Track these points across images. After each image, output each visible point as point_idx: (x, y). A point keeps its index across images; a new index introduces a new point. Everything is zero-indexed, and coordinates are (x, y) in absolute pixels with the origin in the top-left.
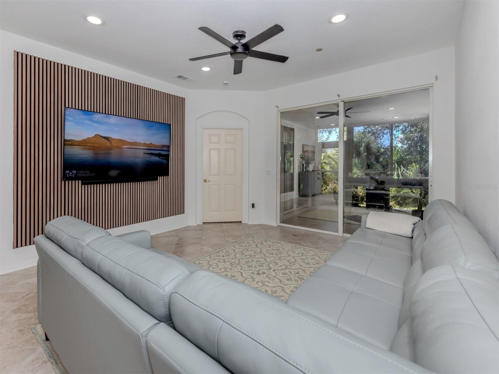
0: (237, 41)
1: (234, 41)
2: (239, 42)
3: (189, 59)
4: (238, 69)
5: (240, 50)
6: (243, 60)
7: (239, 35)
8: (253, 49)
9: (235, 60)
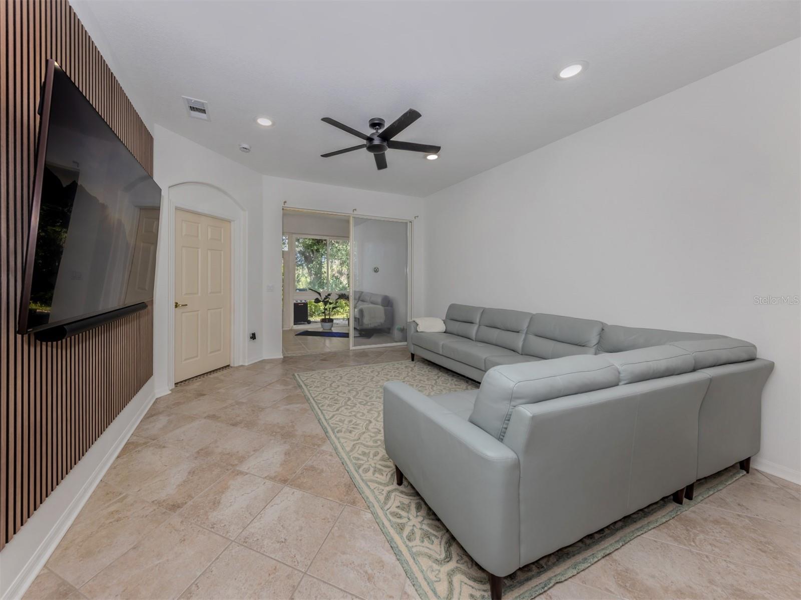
0: (375, 131)
1: (369, 132)
2: (377, 132)
3: (322, 156)
4: (381, 164)
5: (377, 141)
6: (384, 153)
7: (375, 124)
8: (391, 139)
9: (374, 154)
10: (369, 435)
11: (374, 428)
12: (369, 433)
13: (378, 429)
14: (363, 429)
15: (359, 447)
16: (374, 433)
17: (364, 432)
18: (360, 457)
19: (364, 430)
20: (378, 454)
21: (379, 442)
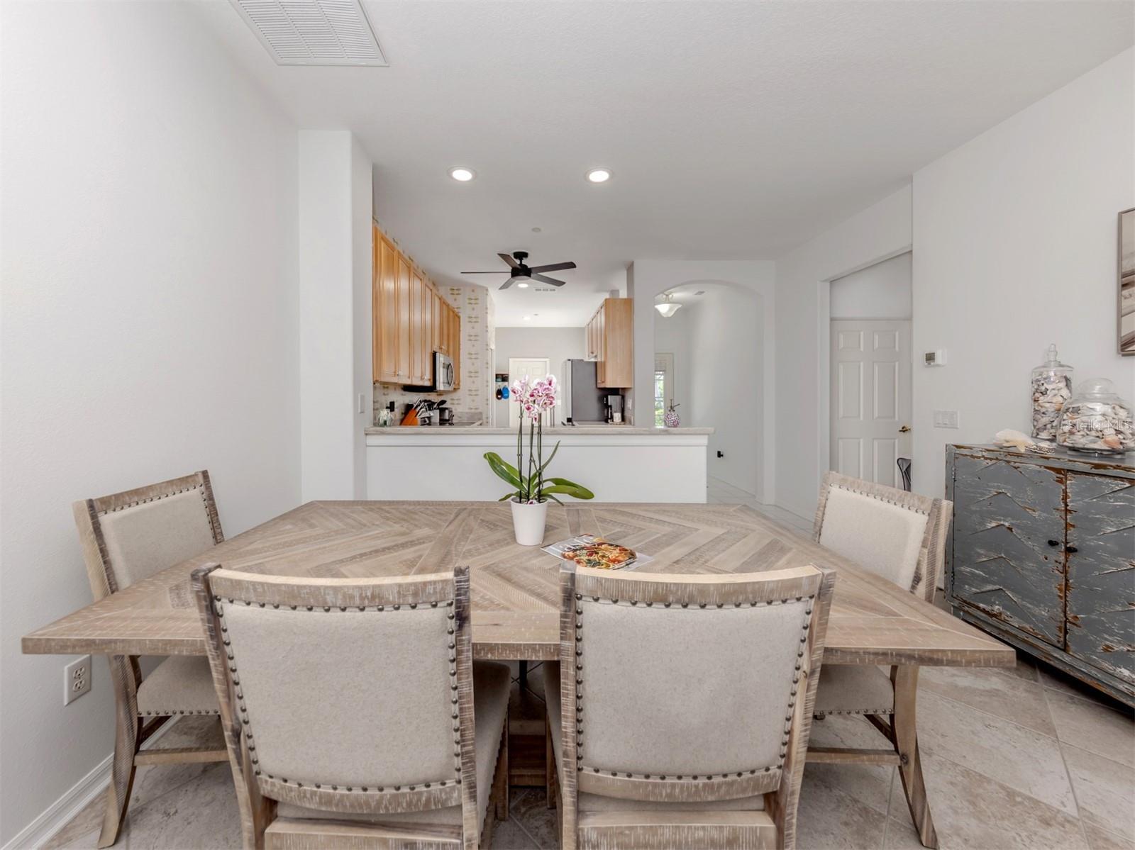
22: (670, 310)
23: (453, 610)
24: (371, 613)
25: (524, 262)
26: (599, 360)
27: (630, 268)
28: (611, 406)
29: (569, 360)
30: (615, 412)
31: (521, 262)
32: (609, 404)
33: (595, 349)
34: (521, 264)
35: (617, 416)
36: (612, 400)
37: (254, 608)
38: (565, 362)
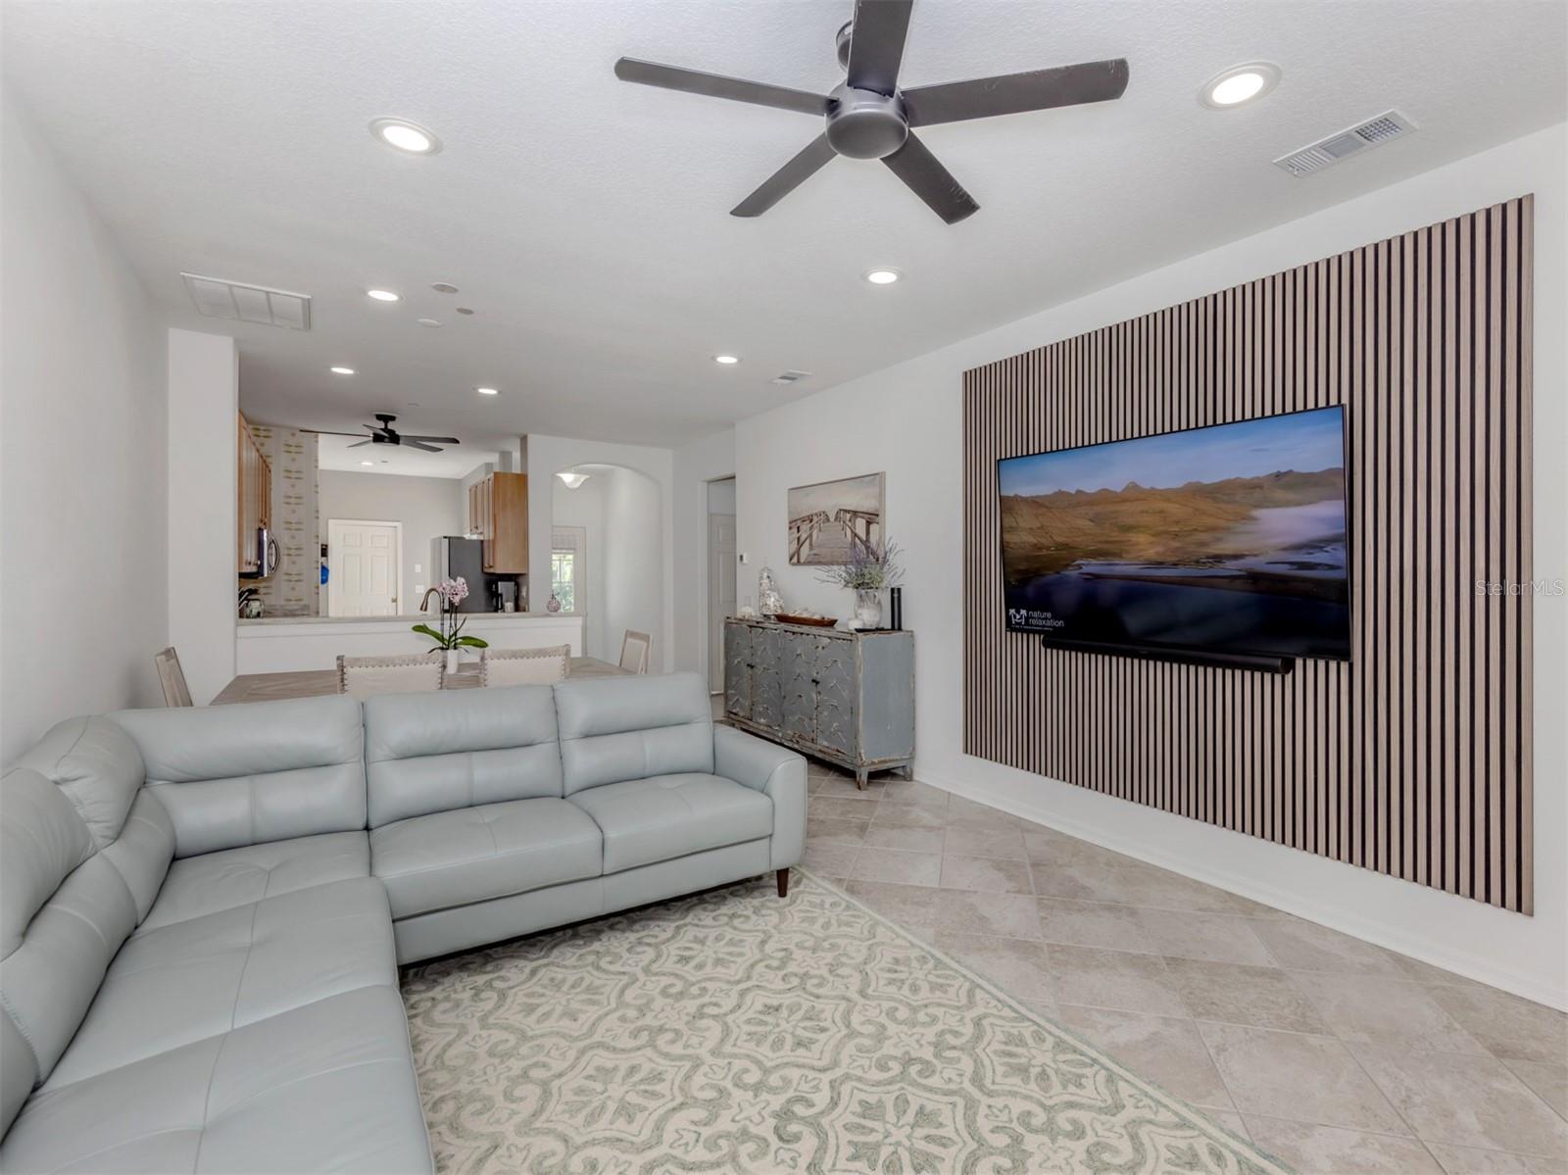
10: (852, 958)
11: (847, 977)
12: (853, 961)
13: (838, 975)
14: (872, 969)
15: (862, 933)
16: (843, 964)
17: (865, 963)
18: (853, 919)
19: (868, 968)
20: (822, 927)
21: (828, 946)
22: (576, 480)
23: (440, 665)
24: (411, 666)
25: (391, 426)
26: (486, 538)
27: (524, 439)
28: (501, 595)
29: (445, 537)
30: (507, 601)
31: (386, 426)
32: (500, 592)
33: (479, 524)
34: (385, 430)
35: (509, 605)
36: (502, 586)
37: (364, 668)
38: (440, 538)
